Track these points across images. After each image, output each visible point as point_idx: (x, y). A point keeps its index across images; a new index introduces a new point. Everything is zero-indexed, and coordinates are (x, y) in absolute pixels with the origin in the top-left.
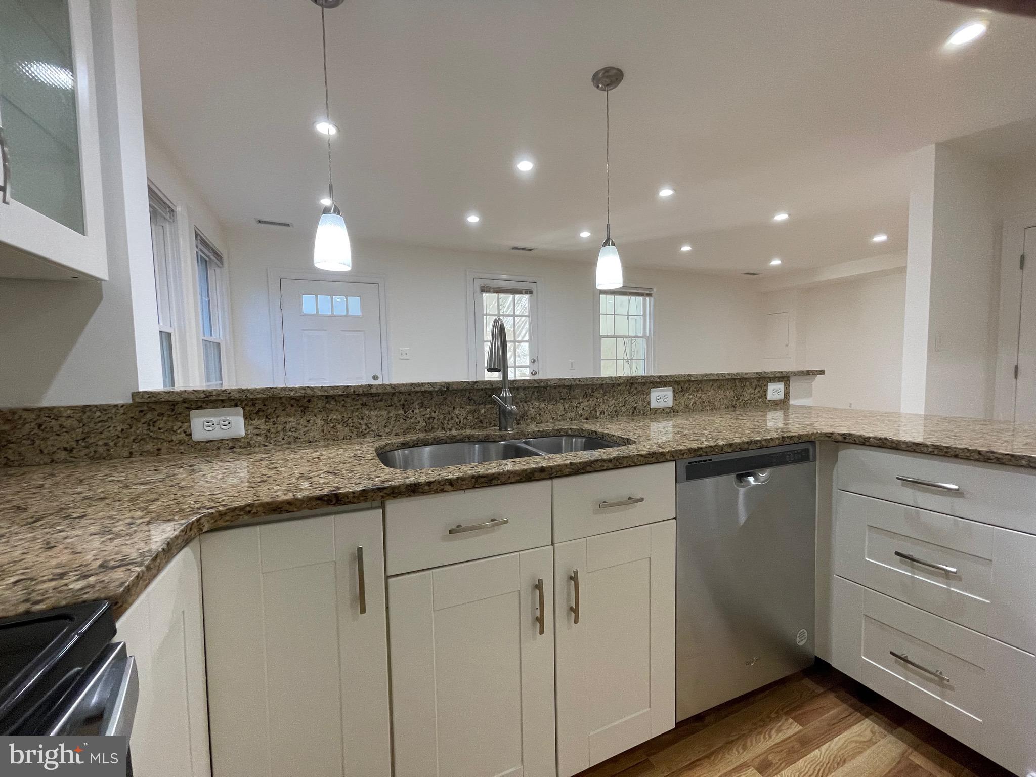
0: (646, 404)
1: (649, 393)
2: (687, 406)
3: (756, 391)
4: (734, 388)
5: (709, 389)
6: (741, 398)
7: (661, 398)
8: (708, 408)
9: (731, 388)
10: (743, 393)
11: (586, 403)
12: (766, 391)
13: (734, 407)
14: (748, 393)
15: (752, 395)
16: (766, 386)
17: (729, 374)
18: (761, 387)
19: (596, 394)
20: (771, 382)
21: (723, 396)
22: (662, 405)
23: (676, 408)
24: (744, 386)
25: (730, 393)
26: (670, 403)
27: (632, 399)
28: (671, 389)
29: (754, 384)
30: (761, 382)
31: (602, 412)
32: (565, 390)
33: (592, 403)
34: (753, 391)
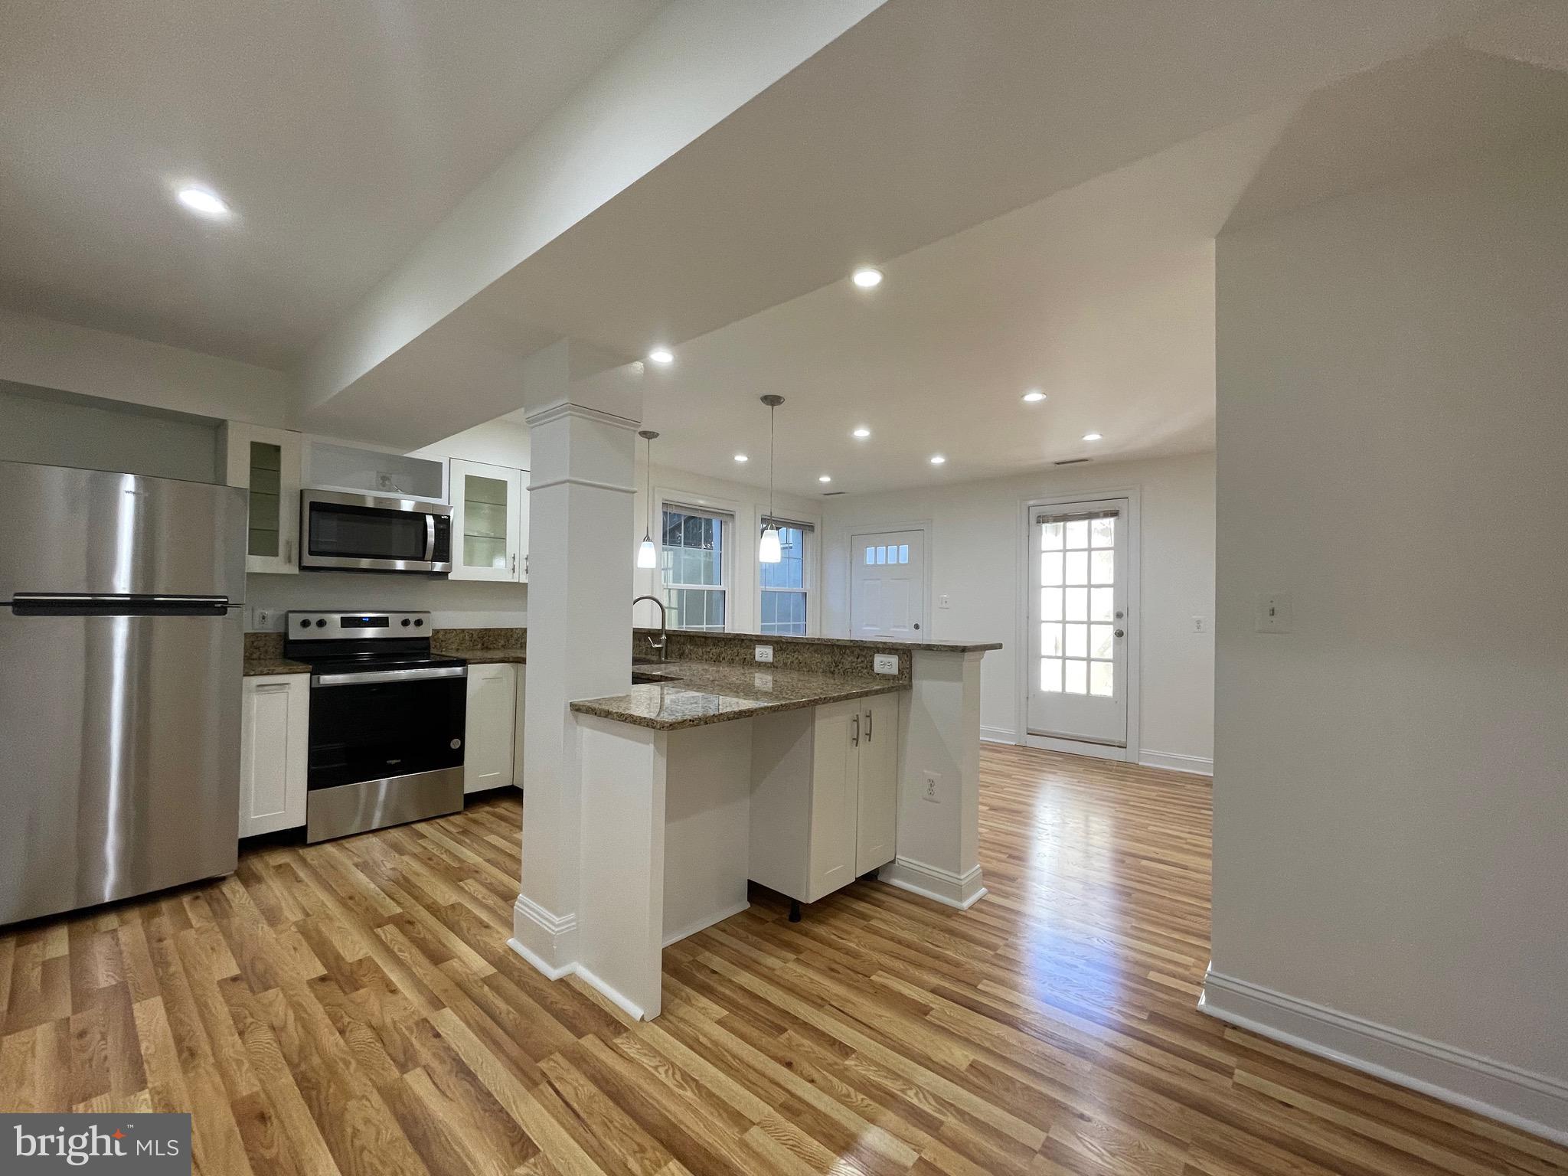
0: (752, 657)
1: (754, 649)
2: (785, 664)
3: (859, 660)
4: (833, 653)
5: (805, 651)
6: (841, 666)
7: (763, 653)
8: (805, 669)
9: (829, 653)
10: (842, 660)
11: (714, 650)
12: (872, 662)
13: (833, 673)
14: (848, 661)
15: (854, 664)
16: (872, 656)
17: (819, 639)
18: (865, 657)
19: (720, 644)
20: (878, 653)
21: (820, 660)
22: (763, 659)
23: (776, 664)
24: (844, 653)
25: (827, 659)
26: (770, 659)
27: (742, 651)
28: (772, 647)
29: (855, 653)
30: (866, 651)
31: (724, 659)
32: (703, 639)
33: (718, 651)
34: (856, 660)
